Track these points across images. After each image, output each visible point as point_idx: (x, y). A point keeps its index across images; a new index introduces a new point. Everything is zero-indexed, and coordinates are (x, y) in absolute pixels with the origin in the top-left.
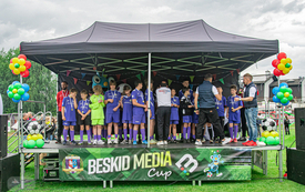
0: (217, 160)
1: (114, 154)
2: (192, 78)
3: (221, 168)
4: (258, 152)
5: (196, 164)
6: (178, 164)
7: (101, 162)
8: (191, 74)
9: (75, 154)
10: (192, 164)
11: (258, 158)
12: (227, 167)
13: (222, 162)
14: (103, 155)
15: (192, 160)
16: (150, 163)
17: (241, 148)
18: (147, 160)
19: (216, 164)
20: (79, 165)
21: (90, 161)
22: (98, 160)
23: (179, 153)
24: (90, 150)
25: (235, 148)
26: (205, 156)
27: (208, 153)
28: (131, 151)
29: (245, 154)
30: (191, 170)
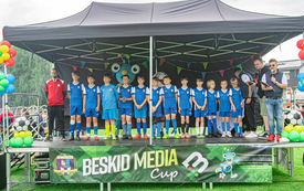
0: (231, 159)
1: (111, 153)
2: (205, 64)
3: (236, 167)
4: (283, 149)
5: (206, 163)
6: (186, 164)
7: (97, 162)
8: (204, 60)
9: (68, 153)
10: (202, 164)
11: (283, 156)
12: (243, 168)
13: (237, 161)
14: (99, 154)
15: (201, 159)
16: (153, 163)
17: (259, 145)
18: (150, 159)
19: (230, 163)
20: (72, 166)
21: (85, 161)
22: (94, 159)
23: (186, 150)
24: (84, 148)
25: (252, 145)
26: (217, 155)
27: (220, 151)
28: (131, 149)
29: (264, 151)
30: (201, 170)
